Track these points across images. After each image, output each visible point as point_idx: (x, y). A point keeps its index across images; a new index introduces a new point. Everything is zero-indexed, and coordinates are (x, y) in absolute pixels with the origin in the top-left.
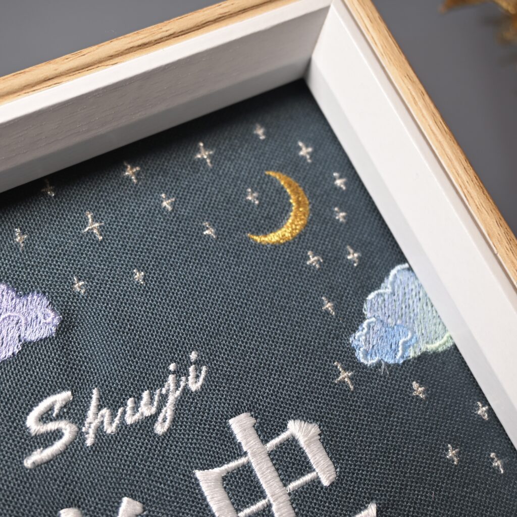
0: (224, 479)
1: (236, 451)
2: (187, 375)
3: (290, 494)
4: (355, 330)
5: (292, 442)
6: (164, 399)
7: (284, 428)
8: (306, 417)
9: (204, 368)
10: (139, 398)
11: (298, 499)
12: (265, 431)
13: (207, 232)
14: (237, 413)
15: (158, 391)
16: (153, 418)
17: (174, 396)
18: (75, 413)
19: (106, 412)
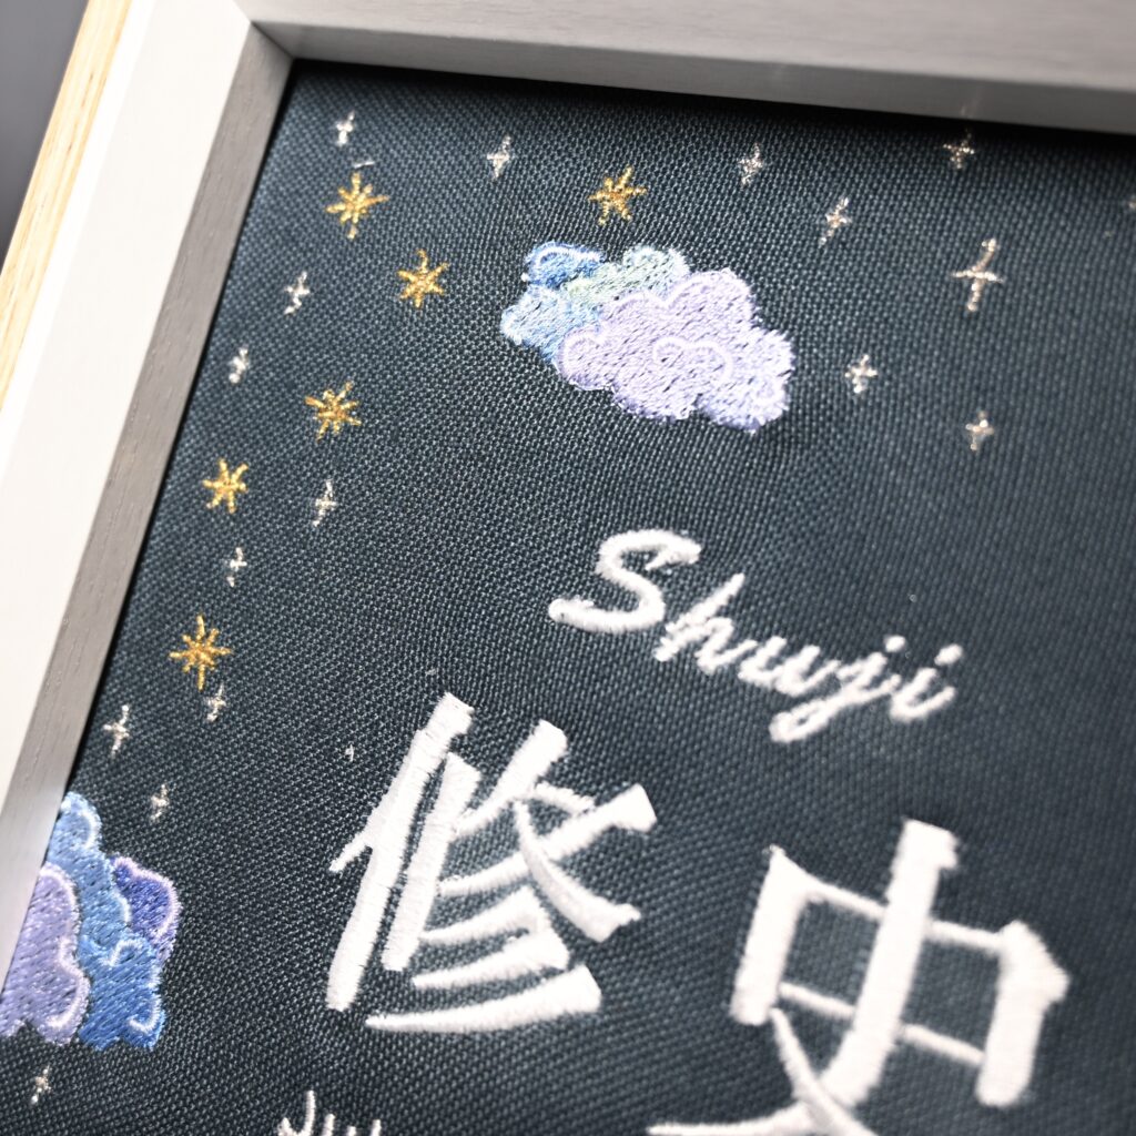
1: (874, 881)
2: (908, 676)
6: (831, 686)
7: (996, 923)
9: (948, 694)
10: (792, 650)
11: (905, 1066)
15: (831, 666)
16: (788, 703)
17: (853, 695)
18: (681, 588)
19: (726, 627)
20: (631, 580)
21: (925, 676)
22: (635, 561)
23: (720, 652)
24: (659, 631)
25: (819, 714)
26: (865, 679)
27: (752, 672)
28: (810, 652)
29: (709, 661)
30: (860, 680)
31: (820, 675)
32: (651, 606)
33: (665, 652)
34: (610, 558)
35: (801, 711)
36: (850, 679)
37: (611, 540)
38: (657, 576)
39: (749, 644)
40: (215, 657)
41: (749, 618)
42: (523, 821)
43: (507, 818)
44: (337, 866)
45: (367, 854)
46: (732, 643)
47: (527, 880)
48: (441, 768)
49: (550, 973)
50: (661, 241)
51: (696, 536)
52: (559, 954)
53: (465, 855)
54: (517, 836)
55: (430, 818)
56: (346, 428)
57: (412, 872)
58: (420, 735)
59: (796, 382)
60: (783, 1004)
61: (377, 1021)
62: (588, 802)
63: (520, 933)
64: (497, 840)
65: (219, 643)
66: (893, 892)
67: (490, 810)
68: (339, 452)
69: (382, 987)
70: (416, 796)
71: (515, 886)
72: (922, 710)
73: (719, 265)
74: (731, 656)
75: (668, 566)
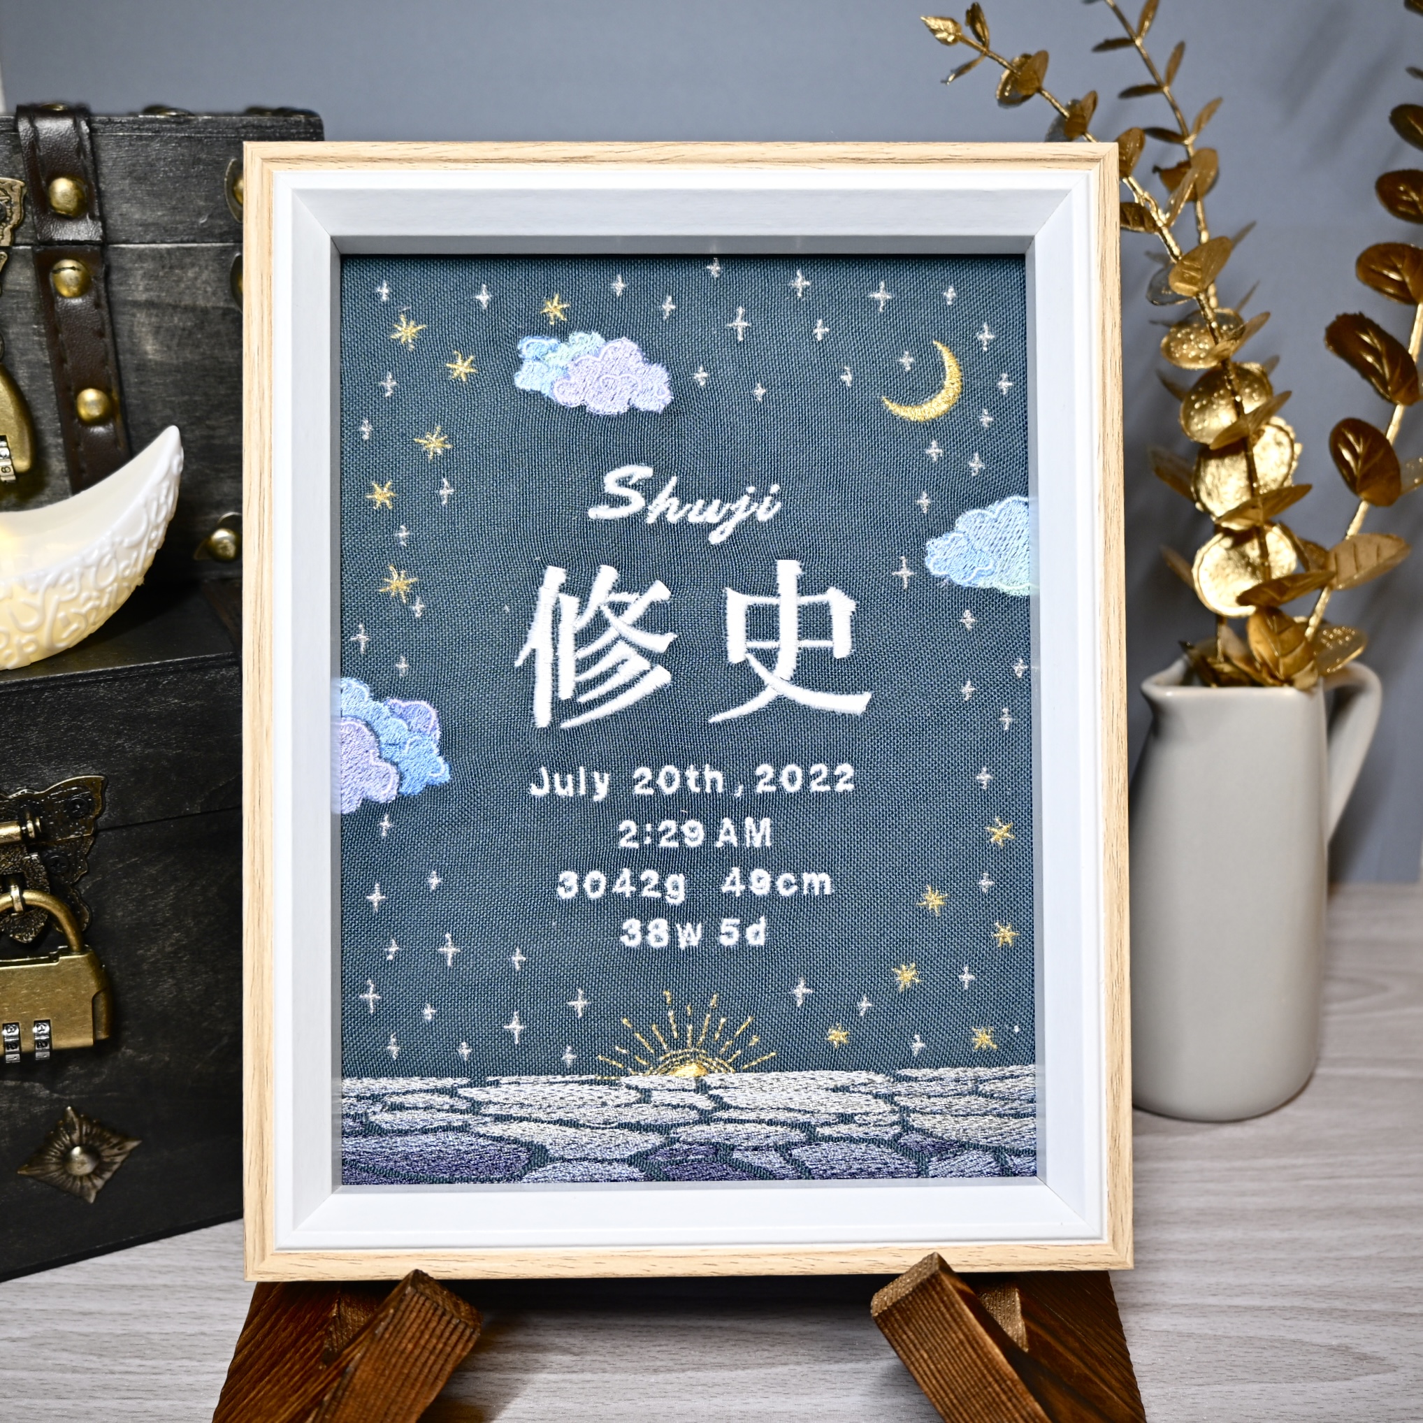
0: (749, 607)
1: (772, 590)
2: (760, 502)
3: (800, 649)
4: (938, 534)
5: (825, 608)
6: (730, 514)
7: (823, 590)
8: (849, 592)
9: (778, 505)
10: (708, 503)
11: (805, 657)
12: (804, 587)
13: (844, 378)
14: (789, 557)
15: (727, 506)
16: (712, 527)
17: (740, 516)
18: (649, 490)
19: (675, 501)
20: (624, 492)
21: (767, 500)
22: (623, 482)
23: (677, 512)
24: (645, 511)
25: (729, 527)
26: (743, 508)
27: (694, 518)
28: (716, 503)
29: (672, 518)
30: (741, 509)
31: (724, 511)
32: (637, 501)
33: (651, 519)
34: (610, 483)
35: (720, 529)
36: (737, 509)
37: (608, 475)
38: (635, 487)
39: (688, 506)
40: (408, 585)
41: (684, 495)
42: (608, 613)
43: (599, 614)
44: (519, 663)
45: (533, 653)
46: (680, 508)
47: (620, 637)
48: (558, 602)
49: (644, 673)
50: (587, 328)
51: (648, 464)
52: (644, 664)
53: (583, 638)
54: (607, 620)
55: (561, 626)
56: (446, 451)
57: (559, 653)
58: (541, 589)
59: (674, 385)
60: (750, 650)
61: (567, 724)
62: (636, 595)
63: (622, 663)
64: (599, 624)
65: (407, 576)
66: (780, 591)
67: (589, 613)
68: (445, 464)
69: (562, 709)
70: (549, 618)
71: (615, 642)
72: (771, 515)
73: (619, 336)
74: (682, 513)
75: (639, 480)
